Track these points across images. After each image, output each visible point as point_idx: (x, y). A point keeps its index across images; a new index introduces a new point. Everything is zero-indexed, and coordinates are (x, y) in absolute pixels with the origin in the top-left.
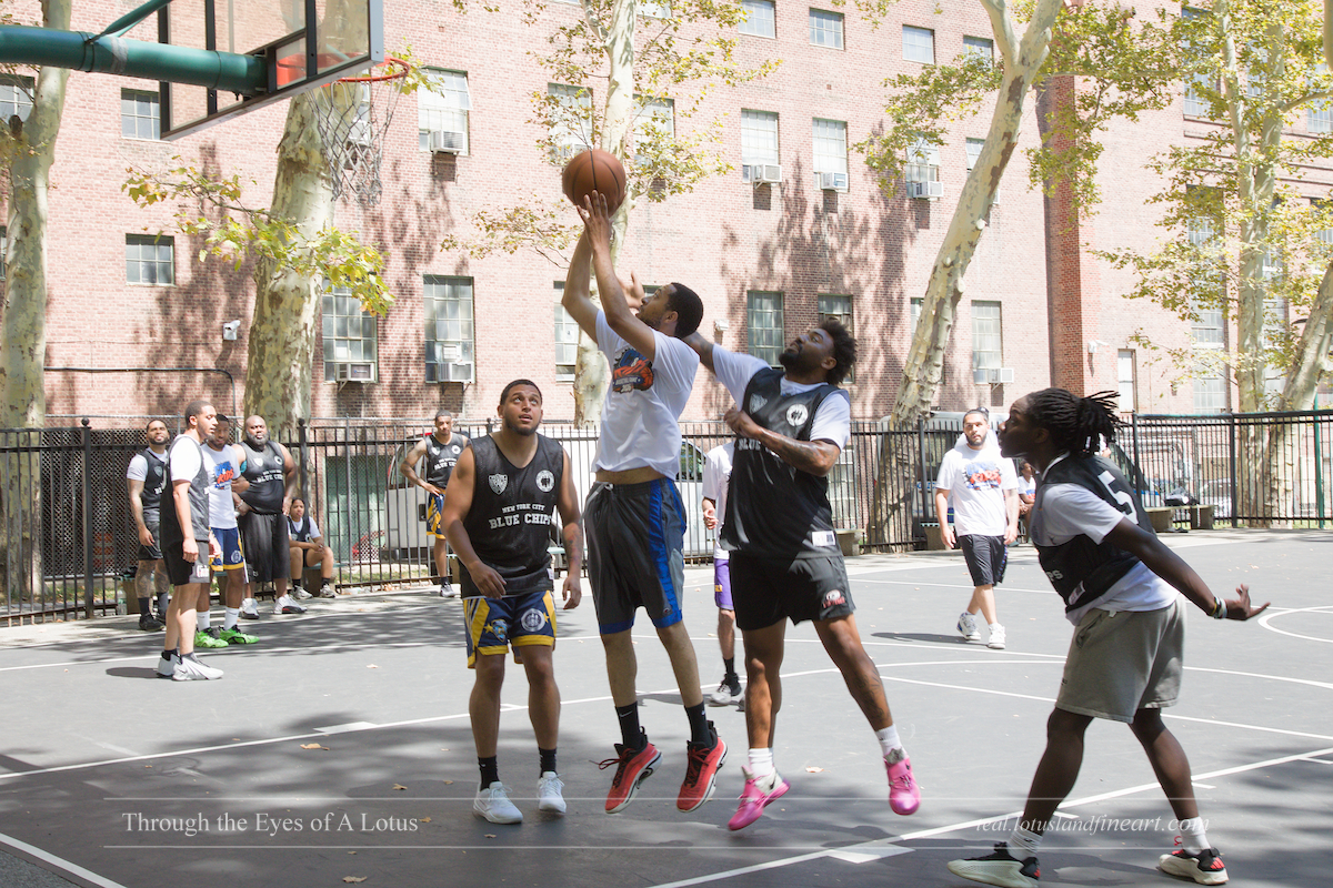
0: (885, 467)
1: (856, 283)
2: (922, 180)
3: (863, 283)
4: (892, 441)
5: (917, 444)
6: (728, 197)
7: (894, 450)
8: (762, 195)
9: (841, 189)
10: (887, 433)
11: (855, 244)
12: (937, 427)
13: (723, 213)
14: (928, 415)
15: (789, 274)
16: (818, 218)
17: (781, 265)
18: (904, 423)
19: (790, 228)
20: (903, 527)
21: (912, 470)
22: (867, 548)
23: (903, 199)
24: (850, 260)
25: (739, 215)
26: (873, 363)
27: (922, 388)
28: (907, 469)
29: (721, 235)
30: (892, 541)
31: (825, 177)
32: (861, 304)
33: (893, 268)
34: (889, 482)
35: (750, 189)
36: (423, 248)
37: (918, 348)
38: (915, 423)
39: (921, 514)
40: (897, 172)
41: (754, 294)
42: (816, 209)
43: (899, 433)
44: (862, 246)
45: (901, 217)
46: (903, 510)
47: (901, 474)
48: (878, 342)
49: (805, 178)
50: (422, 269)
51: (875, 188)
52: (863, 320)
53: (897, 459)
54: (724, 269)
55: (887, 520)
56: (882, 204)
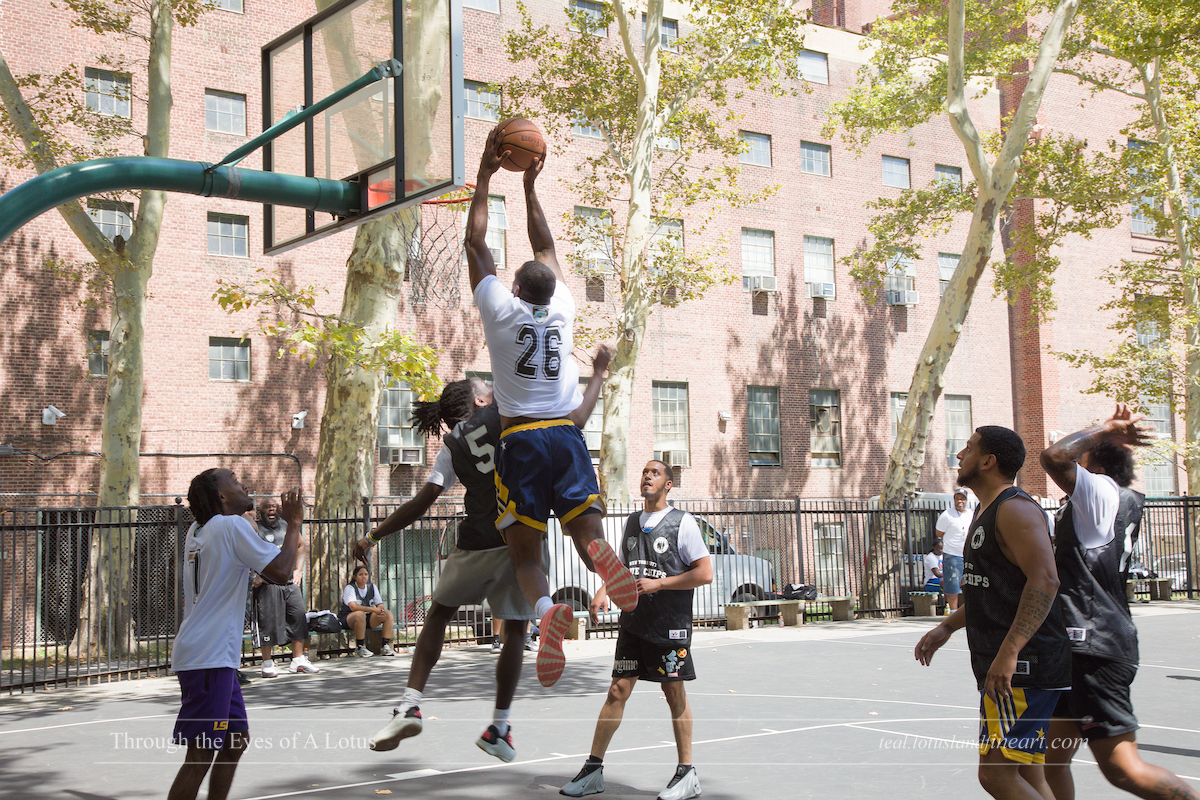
0: (876, 542)
1: (844, 379)
2: (900, 290)
3: (850, 379)
4: (882, 519)
5: (903, 521)
6: (730, 304)
7: (883, 526)
8: (760, 302)
9: (829, 297)
10: (877, 512)
11: (843, 345)
12: (921, 507)
13: (726, 318)
14: (913, 496)
15: (785, 372)
16: (808, 321)
17: (779, 365)
18: (891, 503)
19: (784, 330)
20: (892, 595)
21: (899, 545)
22: (861, 613)
23: (885, 306)
24: (839, 360)
25: (740, 320)
26: (860, 449)
27: (907, 471)
28: (895, 544)
29: (725, 337)
30: (883, 608)
31: (815, 287)
32: (848, 398)
33: (877, 366)
34: (879, 554)
35: (750, 297)
36: (467, 349)
37: (904, 437)
38: (902, 502)
39: (908, 584)
40: (878, 282)
41: (753, 389)
42: (806, 314)
43: (888, 512)
44: (850, 346)
45: (883, 321)
46: (892, 580)
47: (890, 548)
48: (863, 431)
49: (799, 288)
50: (466, 367)
51: (859, 298)
52: (850, 412)
53: (886, 534)
54: (729, 368)
55: (878, 588)
56: (866, 311)
